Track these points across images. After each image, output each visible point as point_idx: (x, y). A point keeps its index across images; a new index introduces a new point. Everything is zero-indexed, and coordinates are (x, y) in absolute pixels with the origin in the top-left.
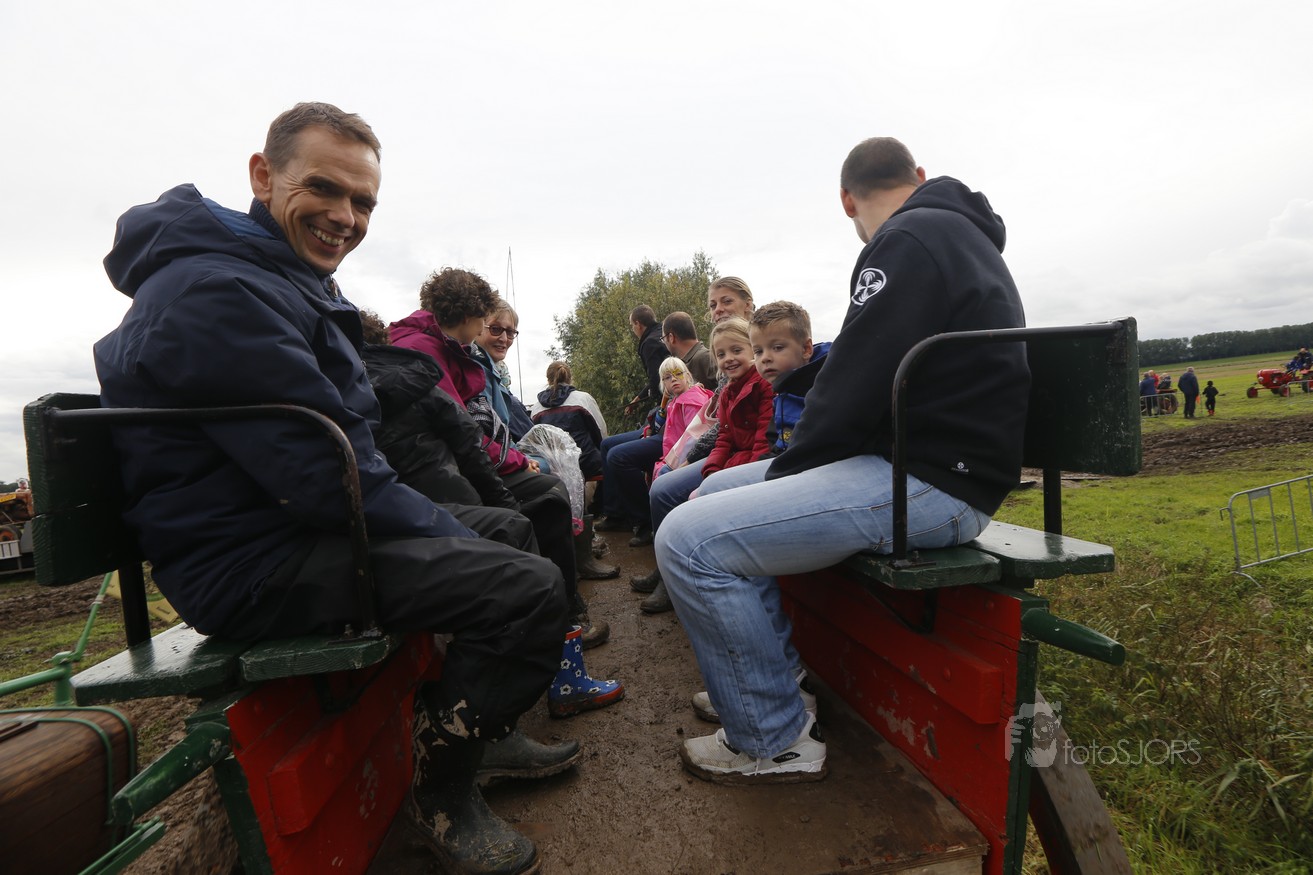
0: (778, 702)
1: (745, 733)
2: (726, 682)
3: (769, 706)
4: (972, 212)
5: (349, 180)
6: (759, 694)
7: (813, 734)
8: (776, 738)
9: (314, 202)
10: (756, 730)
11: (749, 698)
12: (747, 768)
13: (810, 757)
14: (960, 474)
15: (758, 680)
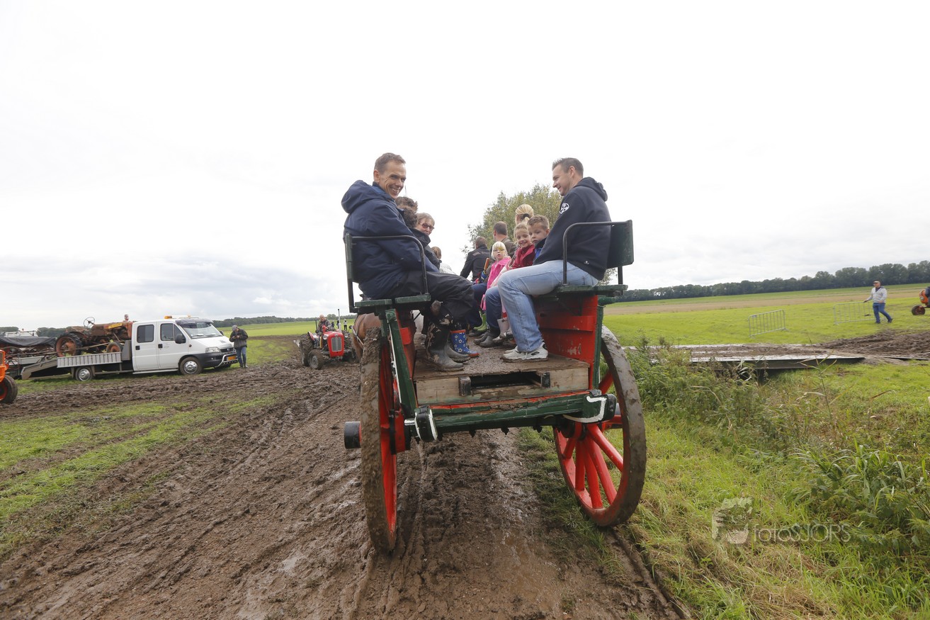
0: (533, 333)
1: (523, 342)
2: (517, 325)
3: (531, 334)
4: (596, 189)
5: (400, 174)
6: (527, 329)
7: (544, 347)
8: (532, 345)
9: (392, 181)
10: (526, 341)
11: (524, 330)
12: (523, 357)
13: (543, 354)
14: (586, 265)
15: (527, 324)
